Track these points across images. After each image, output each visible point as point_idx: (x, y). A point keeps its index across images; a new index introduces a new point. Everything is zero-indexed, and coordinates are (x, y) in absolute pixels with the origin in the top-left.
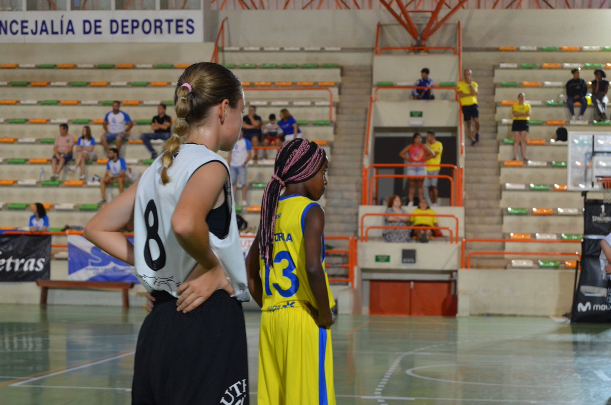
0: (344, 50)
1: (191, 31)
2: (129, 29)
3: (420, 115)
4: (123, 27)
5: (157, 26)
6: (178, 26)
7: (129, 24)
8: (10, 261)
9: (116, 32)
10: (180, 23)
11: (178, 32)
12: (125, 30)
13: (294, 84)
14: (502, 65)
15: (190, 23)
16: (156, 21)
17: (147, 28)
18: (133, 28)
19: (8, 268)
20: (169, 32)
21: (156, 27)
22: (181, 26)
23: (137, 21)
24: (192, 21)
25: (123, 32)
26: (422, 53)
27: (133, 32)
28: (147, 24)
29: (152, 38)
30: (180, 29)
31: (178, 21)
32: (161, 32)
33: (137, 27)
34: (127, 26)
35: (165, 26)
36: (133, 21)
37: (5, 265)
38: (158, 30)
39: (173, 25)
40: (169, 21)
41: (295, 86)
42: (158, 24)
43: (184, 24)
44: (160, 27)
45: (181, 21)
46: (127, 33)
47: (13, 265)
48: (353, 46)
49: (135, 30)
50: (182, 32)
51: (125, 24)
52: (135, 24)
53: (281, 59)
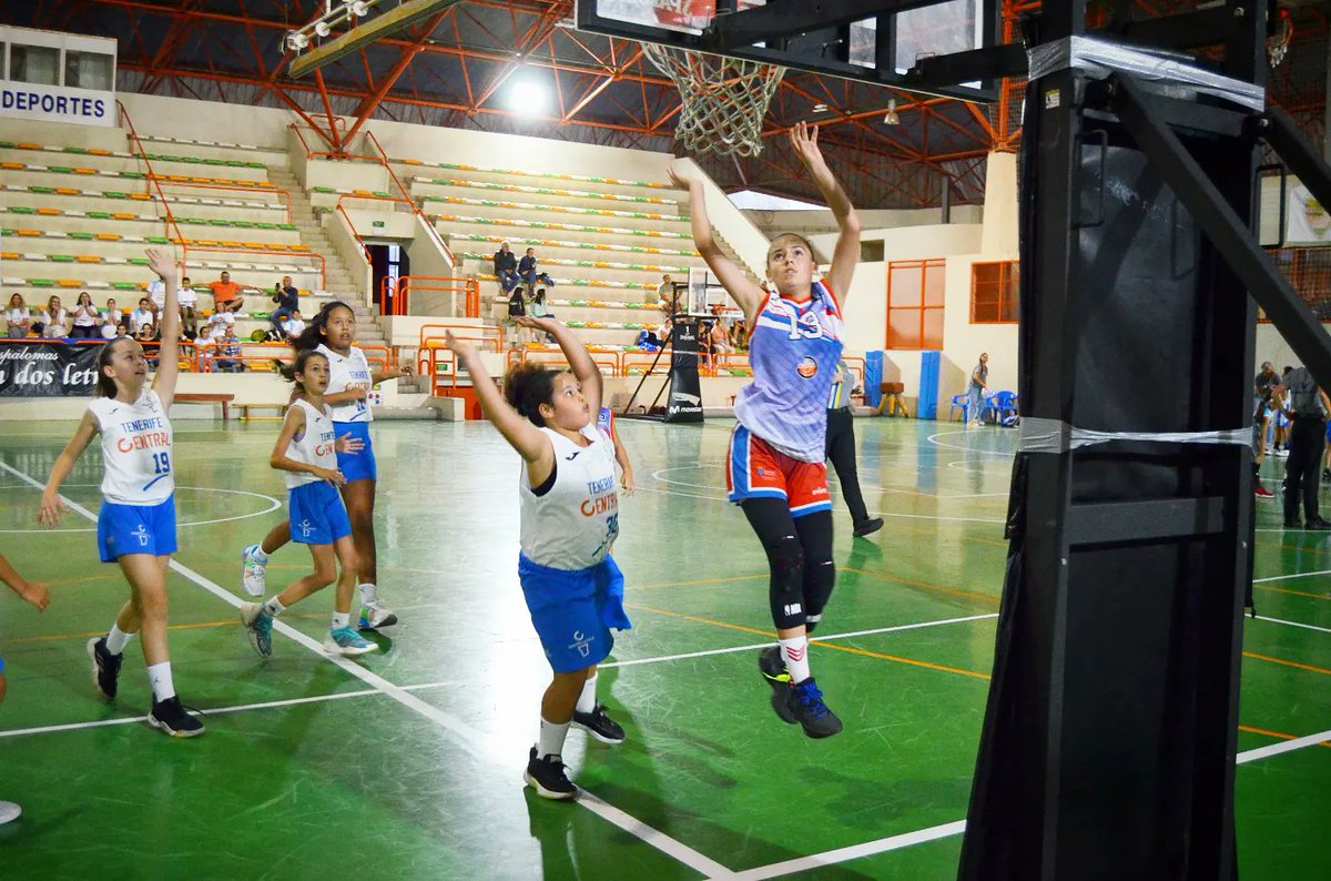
0: (260, 149)
1: (100, 113)
2: (26, 104)
3: (382, 225)
4: (19, 100)
5: (61, 104)
6: (85, 107)
7: (27, 98)
8: (87, 373)
9: (10, 106)
10: (87, 104)
11: (84, 113)
12: (22, 104)
13: (235, 183)
14: (419, 179)
15: (99, 105)
16: (59, 98)
17: (48, 105)
18: (31, 103)
19: (86, 382)
20: (75, 112)
21: (59, 105)
22: (89, 107)
23: (35, 96)
24: (102, 104)
25: (19, 107)
26: (344, 161)
27: (30, 108)
28: (48, 102)
29: (53, 116)
30: (87, 110)
31: (85, 101)
32: (65, 112)
33: (36, 103)
34: (24, 101)
35: (70, 105)
36: (31, 95)
37: (82, 377)
38: (61, 108)
39: (80, 105)
40: (75, 100)
41: (236, 185)
42: (62, 102)
43: (92, 105)
44: (63, 106)
45: (90, 101)
46: (24, 108)
47: (90, 377)
48: (268, 145)
49: (33, 106)
50: (89, 114)
51: (22, 97)
52: (34, 99)
53: (215, 154)
